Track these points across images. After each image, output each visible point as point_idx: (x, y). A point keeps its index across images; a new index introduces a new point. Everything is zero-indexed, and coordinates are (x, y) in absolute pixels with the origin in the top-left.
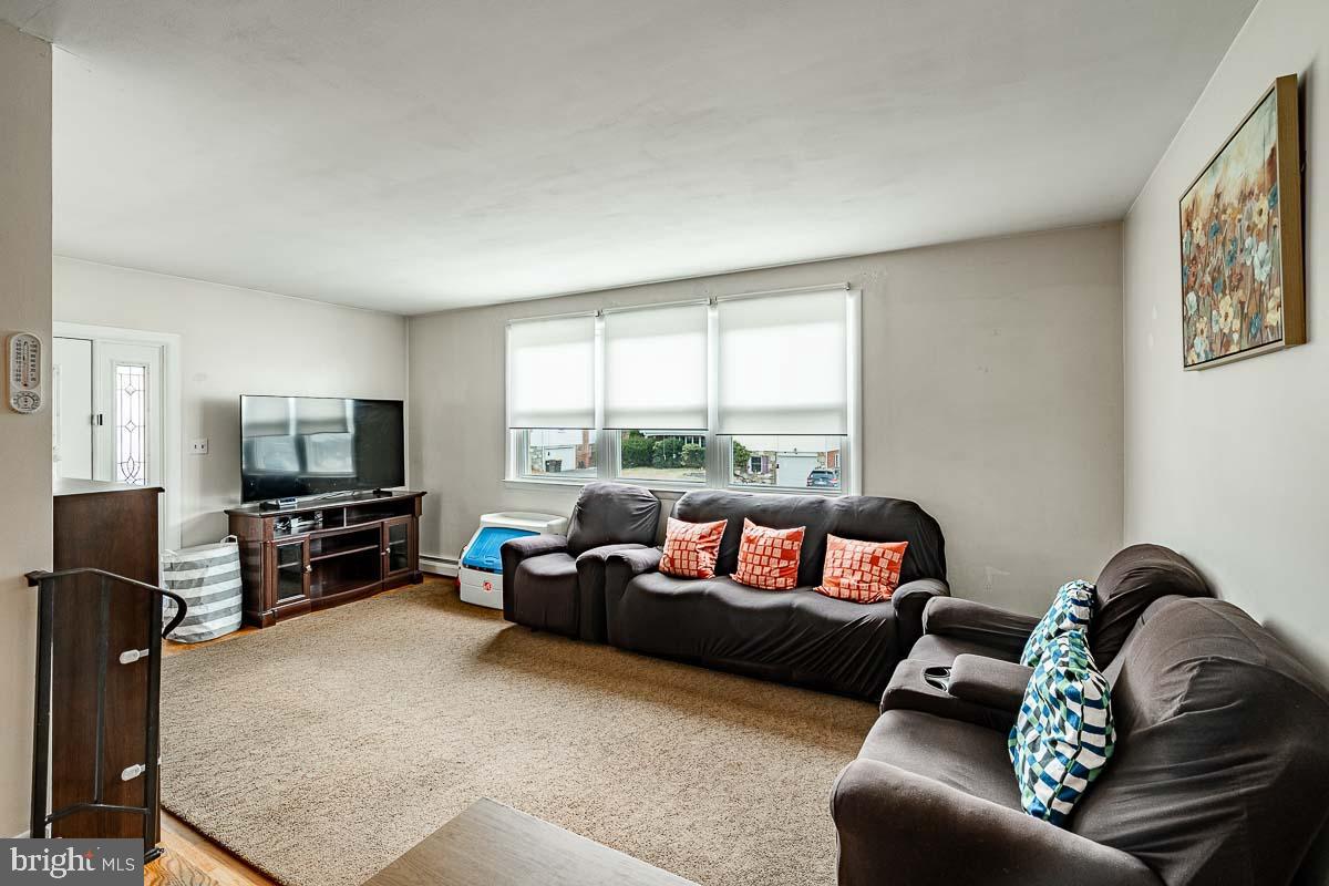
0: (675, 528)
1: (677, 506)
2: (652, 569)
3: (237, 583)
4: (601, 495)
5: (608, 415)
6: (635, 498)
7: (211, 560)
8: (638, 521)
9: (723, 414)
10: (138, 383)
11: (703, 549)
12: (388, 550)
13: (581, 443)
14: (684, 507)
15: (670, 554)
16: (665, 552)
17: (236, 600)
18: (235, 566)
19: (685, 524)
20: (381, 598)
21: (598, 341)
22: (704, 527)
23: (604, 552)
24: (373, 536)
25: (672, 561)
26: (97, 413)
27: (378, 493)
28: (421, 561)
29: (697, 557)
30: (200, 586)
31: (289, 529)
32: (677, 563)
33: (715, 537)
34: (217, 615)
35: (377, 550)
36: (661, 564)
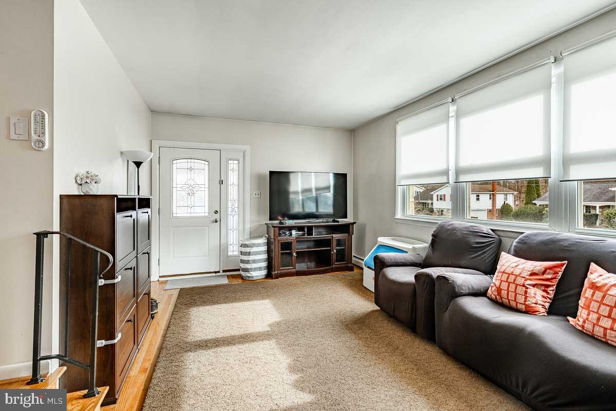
0: (507, 261)
1: (514, 244)
2: (480, 293)
3: (265, 256)
4: (448, 230)
5: (458, 172)
6: (476, 234)
7: (254, 244)
8: (478, 251)
9: (568, 161)
10: (236, 167)
11: (534, 286)
12: (335, 251)
13: (491, 208)
14: (519, 245)
15: (498, 283)
16: (494, 281)
17: (264, 264)
18: (264, 248)
19: (517, 259)
20: (328, 275)
21: (452, 122)
22: (539, 265)
23: (435, 272)
24: (327, 242)
25: (499, 290)
26: (221, 180)
27: (334, 221)
28: (353, 259)
29: (526, 292)
30: (249, 255)
31: (291, 234)
32: (504, 293)
33: (549, 276)
34: (256, 269)
35: (330, 251)
36: (489, 291)
